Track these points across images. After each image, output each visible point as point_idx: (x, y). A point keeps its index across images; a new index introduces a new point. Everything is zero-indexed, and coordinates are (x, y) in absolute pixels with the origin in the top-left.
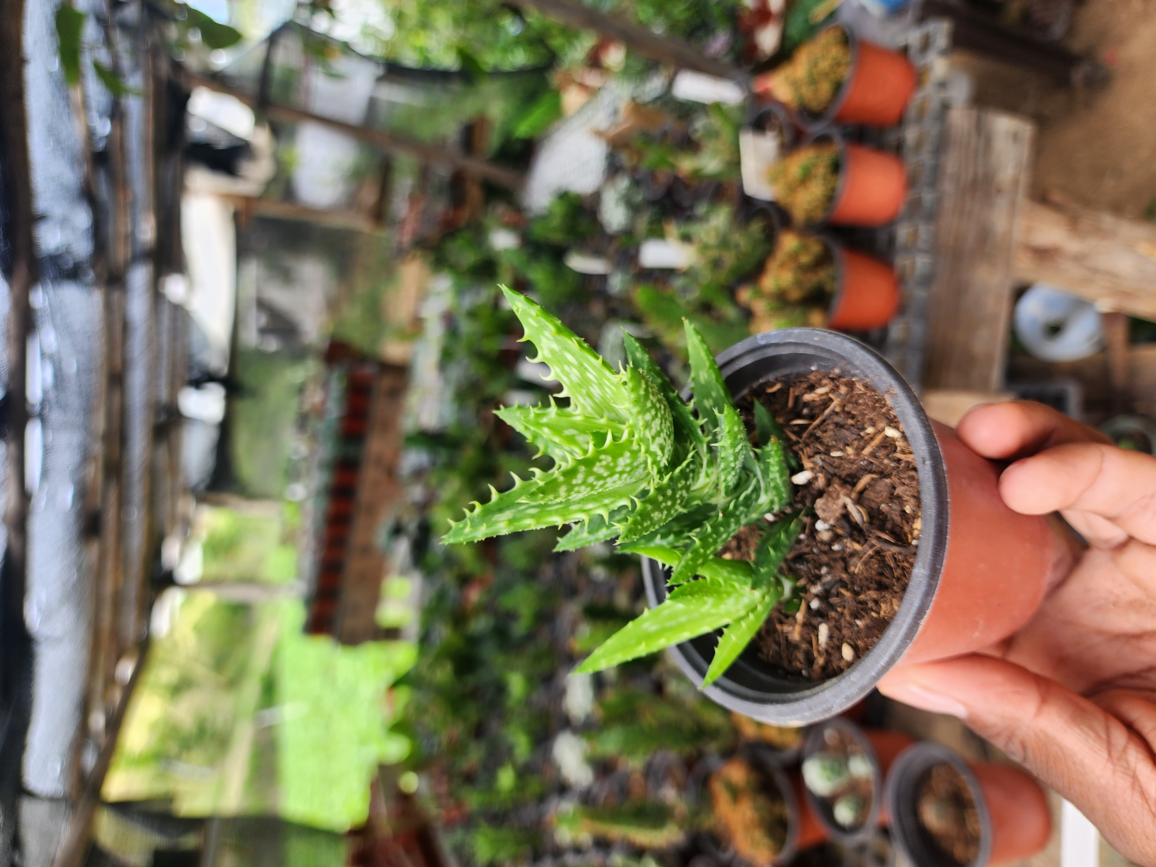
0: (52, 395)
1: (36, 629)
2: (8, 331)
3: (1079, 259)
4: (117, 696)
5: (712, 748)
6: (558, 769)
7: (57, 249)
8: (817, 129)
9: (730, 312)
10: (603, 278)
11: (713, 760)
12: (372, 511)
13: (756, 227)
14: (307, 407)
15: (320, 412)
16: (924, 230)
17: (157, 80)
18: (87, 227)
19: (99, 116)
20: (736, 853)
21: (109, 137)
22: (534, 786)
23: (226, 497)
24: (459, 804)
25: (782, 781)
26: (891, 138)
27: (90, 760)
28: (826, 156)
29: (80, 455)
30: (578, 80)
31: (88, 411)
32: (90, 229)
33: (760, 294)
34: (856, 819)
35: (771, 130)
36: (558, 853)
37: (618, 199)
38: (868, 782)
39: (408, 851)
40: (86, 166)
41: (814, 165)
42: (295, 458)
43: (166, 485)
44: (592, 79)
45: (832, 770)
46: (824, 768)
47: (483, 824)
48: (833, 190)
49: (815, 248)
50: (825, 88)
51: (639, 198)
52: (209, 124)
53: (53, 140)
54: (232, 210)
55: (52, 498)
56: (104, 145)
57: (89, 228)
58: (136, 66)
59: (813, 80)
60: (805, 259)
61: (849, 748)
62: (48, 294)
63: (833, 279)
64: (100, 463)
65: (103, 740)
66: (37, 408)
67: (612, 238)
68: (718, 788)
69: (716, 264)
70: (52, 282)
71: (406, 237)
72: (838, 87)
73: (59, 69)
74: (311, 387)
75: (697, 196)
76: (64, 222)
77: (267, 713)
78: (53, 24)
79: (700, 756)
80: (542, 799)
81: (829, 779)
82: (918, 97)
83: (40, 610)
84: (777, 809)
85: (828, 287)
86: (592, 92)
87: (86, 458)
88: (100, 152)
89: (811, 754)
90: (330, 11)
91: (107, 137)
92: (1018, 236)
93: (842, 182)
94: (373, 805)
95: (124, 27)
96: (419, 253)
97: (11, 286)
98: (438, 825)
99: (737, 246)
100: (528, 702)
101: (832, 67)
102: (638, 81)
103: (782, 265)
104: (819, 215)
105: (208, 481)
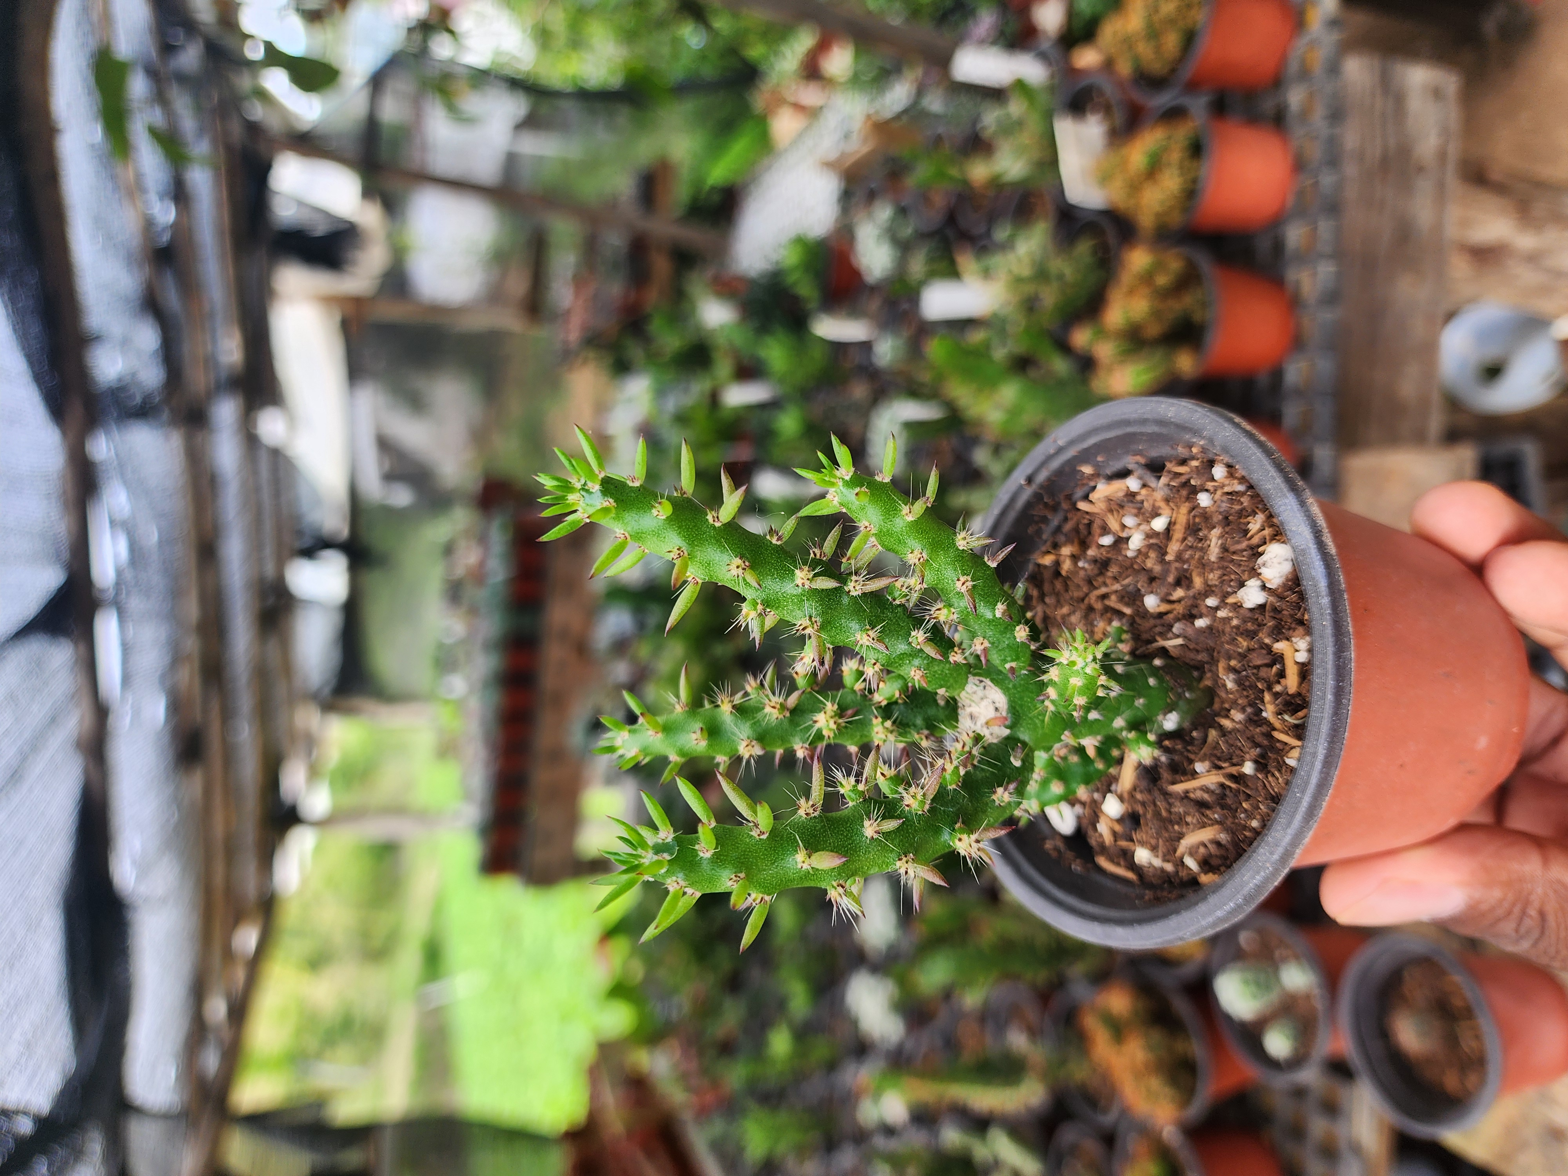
0: (128, 575)
1: (130, 890)
2: (64, 492)
3: (1533, 258)
4: (240, 974)
5: (1077, 970)
6: (854, 1023)
7: (120, 380)
8: (1163, 100)
9: (1060, 366)
10: (866, 346)
11: (1079, 990)
12: (560, 701)
13: (1084, 248)
14: (460, 571)
15: (478, 576)
16: (1325, 227)
17: (229, 149)
18: (155, 349)
19: (160, 199)
20: (1125, 1112)
21: (175, 227)
22: (821, 1050)
23: (357, 701)
24: (715, 1084)
25: (1182, 1006)
26: (1268, 105)
27: (211, 1061)
28: (1182, 133)
29: (170, 654)
30: (792, 99)
31: (175, 594)
32: (160, 350)
33: (1102, 333)
34: (1296, 1049)
35: (1094, 110)
36: (861, 1137)
37: (879, 236)
38: (1308, 997)
39: (650, 1154)
40: (148, 267)
41: (1165, 149)
42: (449, 641)
43: (281, 691)
44: (810, 95)
45: (1258, 984)
46: (1246, 982)
47: (752, 1105)
48: (1195, 181)
49: (1175, 264)
50: (1172, 41)
51: (907, 231)
52: (301, 203)
53: (103, 235)
54: (338, 318)
55: (137, 713)
56: (169, 237)
57: (158, 350)
58: (201, 131)
59: (1153, 33)
60: (1162, 280)
61: (1277, 953)
62: (113, 441)
63: (1204, 305)
64: (196, 664)
65: (227, 1034)
66: (111, 593)
67: (873, 289)
68: (1091, 1023)
69: (1030, 305)
70: (116, 423)
71: (573, 333)
72: (1189, 38)
73: (102, 139)
74: (462, 544)
75: (992, 219)
76: (125, 343)
77: (434, 988)
78: (92, 80)
79: (1059, 984)
80: (832, 1066)
81: (1254, 997)
82: (1300, 45)
83: (134, 862)
84: (1180, 1046)
85: (1197, 317)
86: (812, 113)
87: (176, 659)
88: (165, 248)
89: (1222, 966)
90: (451, 32)
91: (171, 226)
92: (1452, 231)
93: (1207, 169)
94: (594, 1097)
95: (182, 78)
96: (591, 355)
97: (64, 433)
98: (687, 1117)
99: (1060, 277)
100: (803, 937)
101: (1179, 9)
102: (874, 91)
103: (1131, 292)
104: (1176, 219)
105: (334, 682)
